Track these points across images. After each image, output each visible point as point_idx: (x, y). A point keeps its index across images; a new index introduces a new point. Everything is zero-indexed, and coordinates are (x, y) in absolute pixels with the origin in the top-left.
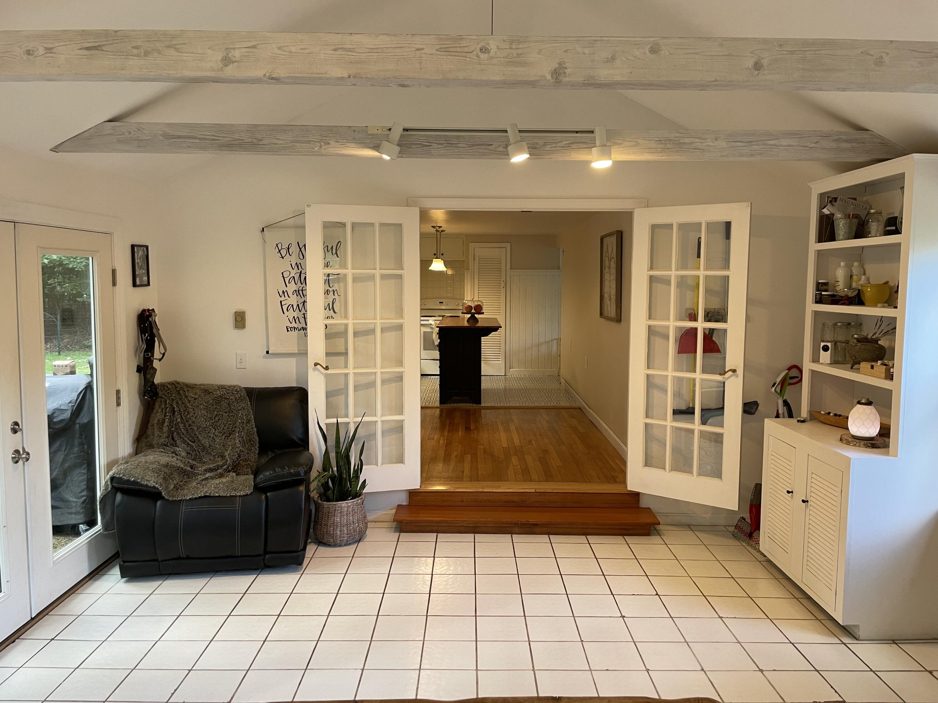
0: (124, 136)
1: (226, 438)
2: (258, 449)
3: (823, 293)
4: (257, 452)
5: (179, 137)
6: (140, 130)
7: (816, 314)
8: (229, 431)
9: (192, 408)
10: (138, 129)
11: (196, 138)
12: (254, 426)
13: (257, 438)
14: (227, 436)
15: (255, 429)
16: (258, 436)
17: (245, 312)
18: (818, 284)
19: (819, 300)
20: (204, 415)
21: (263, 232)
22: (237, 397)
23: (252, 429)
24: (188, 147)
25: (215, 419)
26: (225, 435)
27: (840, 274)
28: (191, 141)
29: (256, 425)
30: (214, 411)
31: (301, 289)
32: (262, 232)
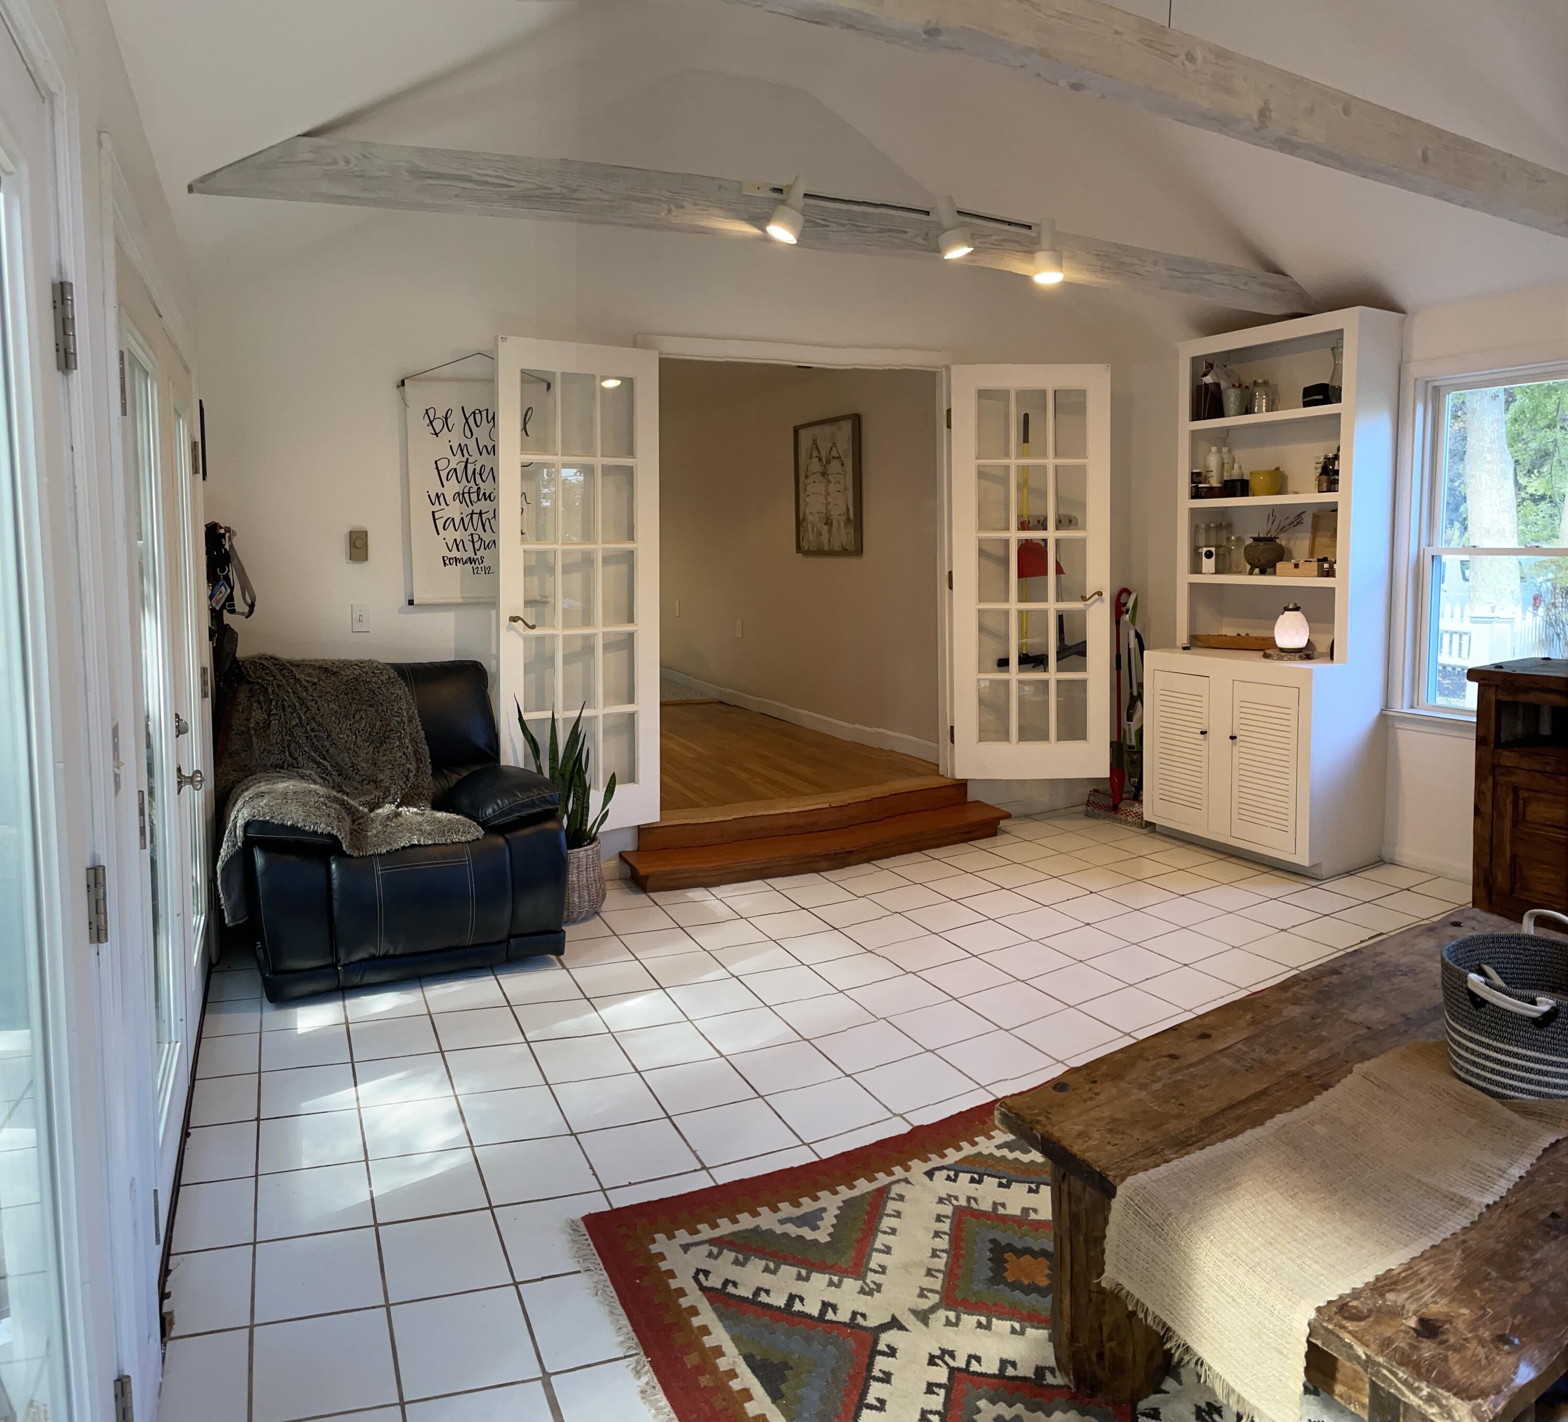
0: (335, 167)
1: (376, 750)
2: (430, 767)
3: (1200, 485)
4: (430, 772)
5: (438, 176)
6: (368, 158)
7: (1193, 511)
8: (380, 737)
9: (313, 700)
10: (364, 156)
11: (470, 180)
12: (420, 728)
13: (427, 748)
14: (377, 747)
15: (423, 732)
16: (428, 745)
17: (366, 533)
18: (1193, 474)
19: (1197, 494)
20: (336, 712)
21: (401, 388)
22: (383, 678)
23: (417, 733)
24: (456, 196)
25: (354, 717)
26: (374, 745)
27: (1213, 462)
28: (461, 185)
29: (423, 725)
30: (350, 704)
31: (466, 490)
32: (398, 387)
